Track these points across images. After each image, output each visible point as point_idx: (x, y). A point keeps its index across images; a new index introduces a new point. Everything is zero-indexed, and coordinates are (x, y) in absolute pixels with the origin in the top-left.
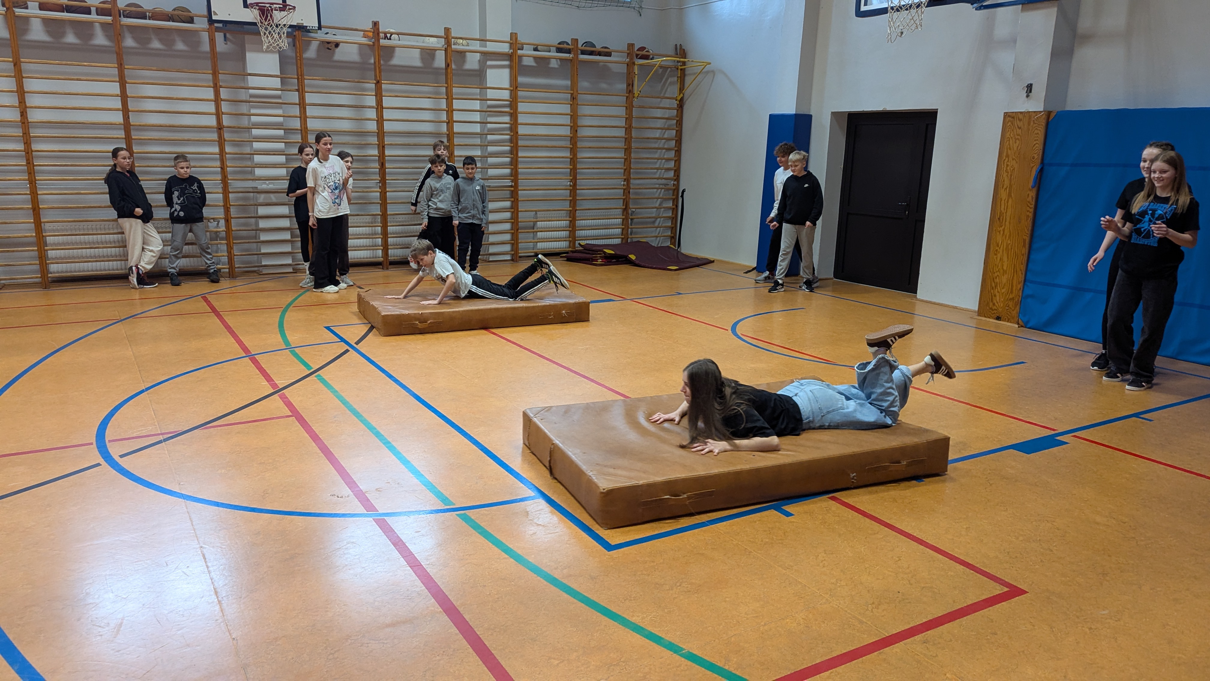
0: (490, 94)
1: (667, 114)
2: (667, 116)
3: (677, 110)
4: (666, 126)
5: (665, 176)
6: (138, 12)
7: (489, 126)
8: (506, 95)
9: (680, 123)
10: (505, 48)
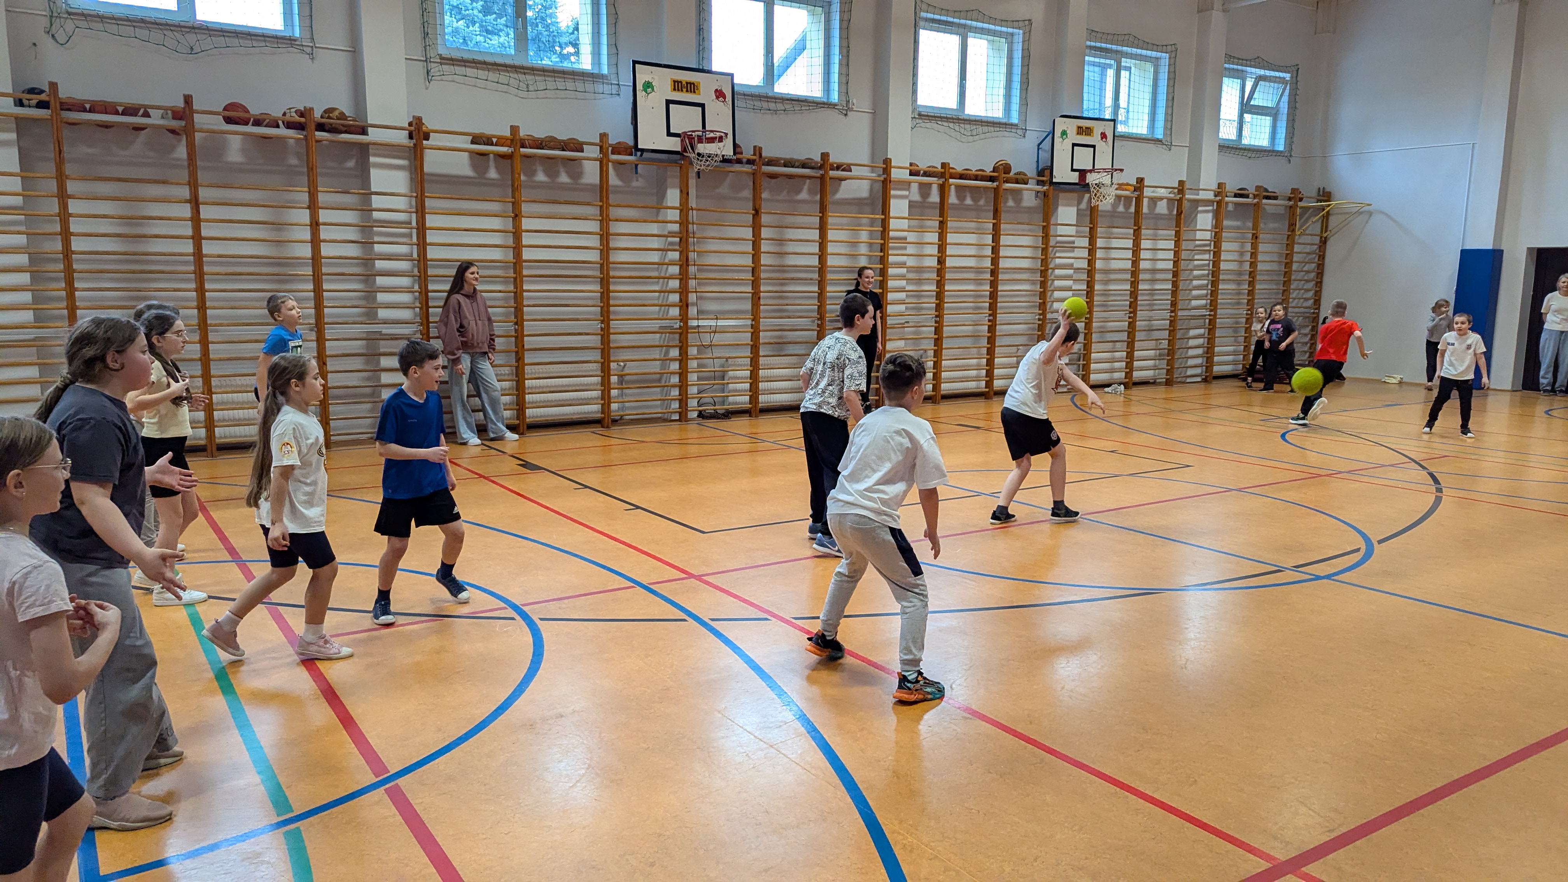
0: (1199, 236)
1: (1308, 249)
2: (1308, 251)
3: (1320, 247)
4: (1307, 260)
5: (1304, 305)
6: (982, 176)
7: (1196, 263)
8: (1208, 235)
9: (1322, 257)
10: (1210, 196)
